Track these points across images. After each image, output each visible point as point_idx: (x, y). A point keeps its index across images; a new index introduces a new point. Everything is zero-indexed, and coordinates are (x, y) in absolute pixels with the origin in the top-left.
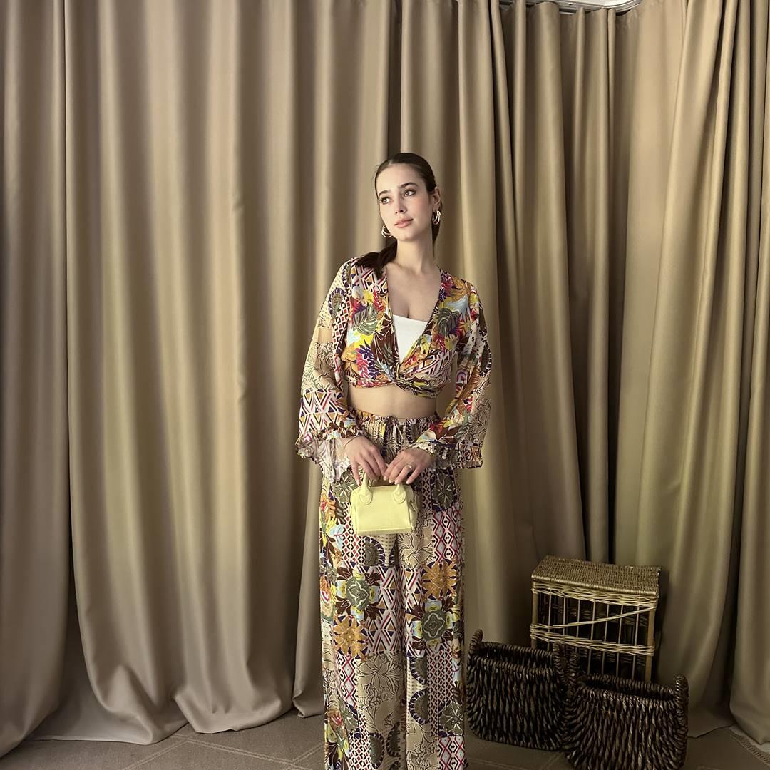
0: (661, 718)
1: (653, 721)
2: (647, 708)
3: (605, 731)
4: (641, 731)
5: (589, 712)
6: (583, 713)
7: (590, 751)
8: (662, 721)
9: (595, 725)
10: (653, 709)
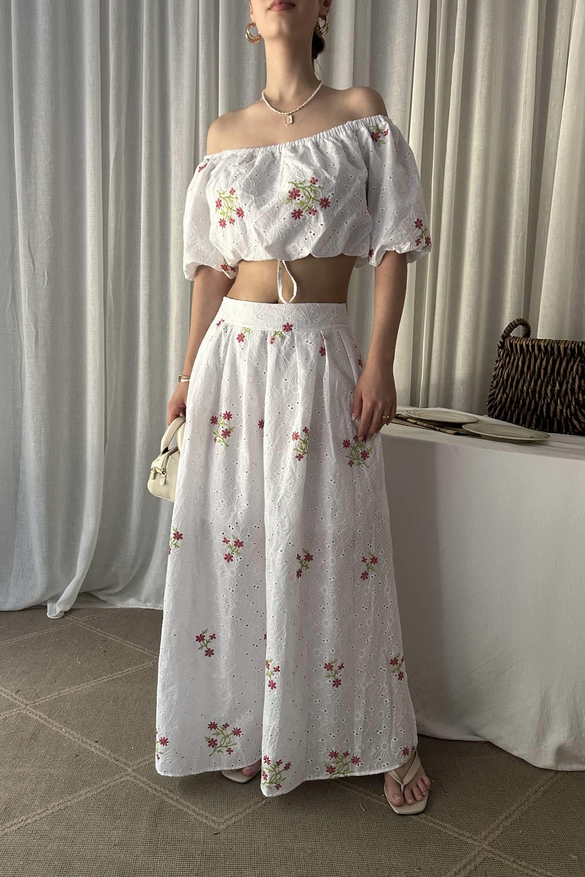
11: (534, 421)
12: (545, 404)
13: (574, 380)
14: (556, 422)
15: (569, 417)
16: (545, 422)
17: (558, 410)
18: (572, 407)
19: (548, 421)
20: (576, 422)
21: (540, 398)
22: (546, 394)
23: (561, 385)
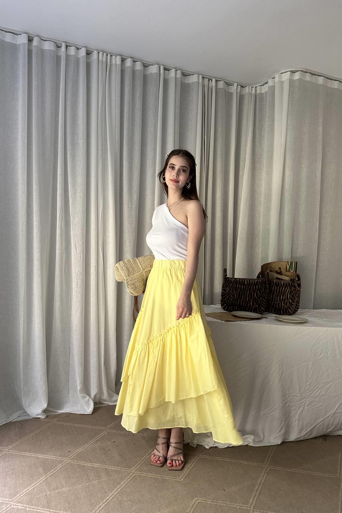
0: (260, 285)
1: (257, 287)
2: (254, 282)
3: (238, 294)
4: (252, 291)
5: (231, 287)
6: (229, 289)
7: (232, 303)
8: (260, 286)
9: (234, 292)
10: (257, 282)
11: (273, 310)
12: (277, 304)
13: (288, 295)
14: (282, 310)
15: (287, 308)
16: (278, 310)
17: (283, 306)
18: (288, 304)
19: (279, 310)
20: (289, 310)
21: (275, 301)
22: (277, 299)
23: (283, 296)
